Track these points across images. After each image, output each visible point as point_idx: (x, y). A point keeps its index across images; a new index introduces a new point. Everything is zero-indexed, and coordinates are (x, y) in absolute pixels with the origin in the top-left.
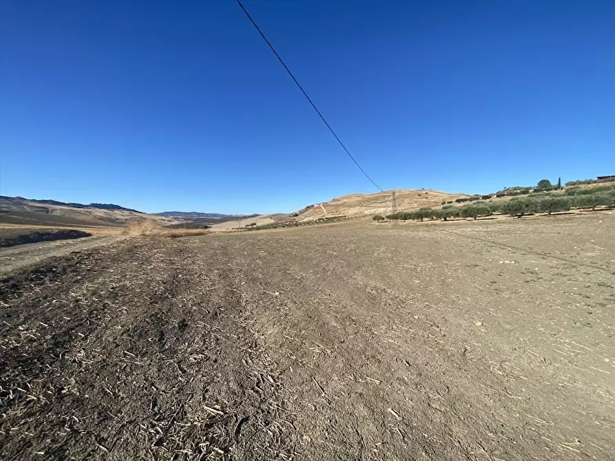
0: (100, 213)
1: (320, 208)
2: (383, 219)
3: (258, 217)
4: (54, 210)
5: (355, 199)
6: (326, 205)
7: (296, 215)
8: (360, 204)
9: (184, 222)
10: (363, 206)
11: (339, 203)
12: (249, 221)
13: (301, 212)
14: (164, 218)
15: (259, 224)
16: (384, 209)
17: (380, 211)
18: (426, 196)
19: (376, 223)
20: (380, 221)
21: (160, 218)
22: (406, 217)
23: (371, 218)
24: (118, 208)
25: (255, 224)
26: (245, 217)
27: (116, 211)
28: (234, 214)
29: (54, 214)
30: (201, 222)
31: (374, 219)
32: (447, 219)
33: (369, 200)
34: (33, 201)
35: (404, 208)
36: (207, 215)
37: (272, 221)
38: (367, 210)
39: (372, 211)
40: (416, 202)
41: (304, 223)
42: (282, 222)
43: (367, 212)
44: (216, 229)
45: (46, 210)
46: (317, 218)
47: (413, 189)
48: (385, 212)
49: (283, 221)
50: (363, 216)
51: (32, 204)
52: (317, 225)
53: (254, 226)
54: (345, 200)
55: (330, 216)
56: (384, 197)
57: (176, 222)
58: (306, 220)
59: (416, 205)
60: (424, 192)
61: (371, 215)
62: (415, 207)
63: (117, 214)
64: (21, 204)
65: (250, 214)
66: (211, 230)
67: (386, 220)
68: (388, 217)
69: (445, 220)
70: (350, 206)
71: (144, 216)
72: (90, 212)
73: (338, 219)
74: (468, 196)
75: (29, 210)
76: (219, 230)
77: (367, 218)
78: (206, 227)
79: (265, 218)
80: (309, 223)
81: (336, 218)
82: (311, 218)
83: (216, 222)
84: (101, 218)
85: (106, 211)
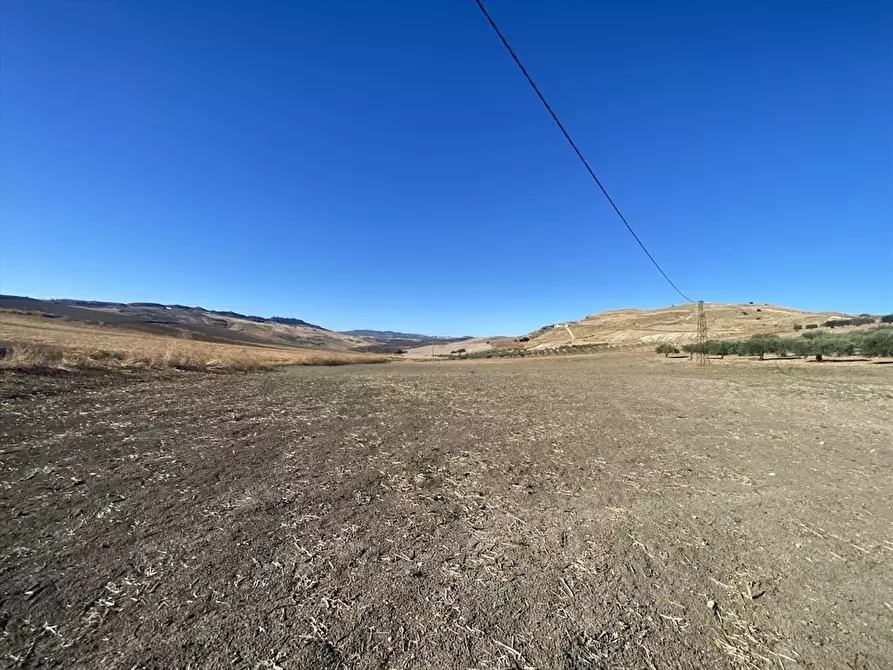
0: (281, 328)
1: (564, 329)
2: (677, 351)
3: (469, 341)
4: (233, 324)
5: (623, 318)
6: (573, 325)
7: (526, 340)
8: (633, 324)
9: (376, 344)
10: (638, 328)
11: (597, 323)
12: (456, 346)
13: (534, 336)
14: (351, 338)
15: (469, 351)
16: (679, 335)
17: (670, 337)
18: (759, 314)
19: (662, 358)
20: (670, 355)
21: (347, 337)
22: (724, 350)
23: (653, 348)
24: (301, 323)
25: (464, 350)
26: (453, 340)
27: (298, 328)
28: (440, 334)
29: (232, 329)
30: (396, 344)
31: (659, 351)
32: (824, 357)
33: (649, 319)
34: (213, 312)
35: (716, 333)
36: (405, 336)
37: (489, 347)
38: (647, 335)
39: (655, 337)
40: (738, 325)
41: (536, 352)
42: (502, 349)
43: (646, 339)
44: (411, 355)
45: (225, 324)
46: (558, 346)
47: (731, 303)
48: (679, 340)
49: (506, 348)
50: (639, 346)
51: (210, 315)
52: (555, 357)
53: (463, 354)
54: (609, 319)
55: (580, 343)
56: (677, 315)
57: (365, 344)
58: (541, 347)
59: (738, 330)
60: (755, 309)
61: (652, 344)
62: (738, 333)
63: (299, 331)
64: (200, 315)
65: (461, 336)
66: (405, 356)
67: (682, 353)
68: (688, 349)
69: (819, 359)
70: (616, 328)
71: (330, 335)
72: (270, 328)
73: (593, 348)
74: (846, 316)
75: (207, 323)
76: (415, 357)
77: (646, 349)
78: (400, 352)
79: (480, 342)
80: (542, 352)
81: (589, 346)
82: (548, 345)
83: (415, 345)
84: (281, 336)
85: (287, 326)
